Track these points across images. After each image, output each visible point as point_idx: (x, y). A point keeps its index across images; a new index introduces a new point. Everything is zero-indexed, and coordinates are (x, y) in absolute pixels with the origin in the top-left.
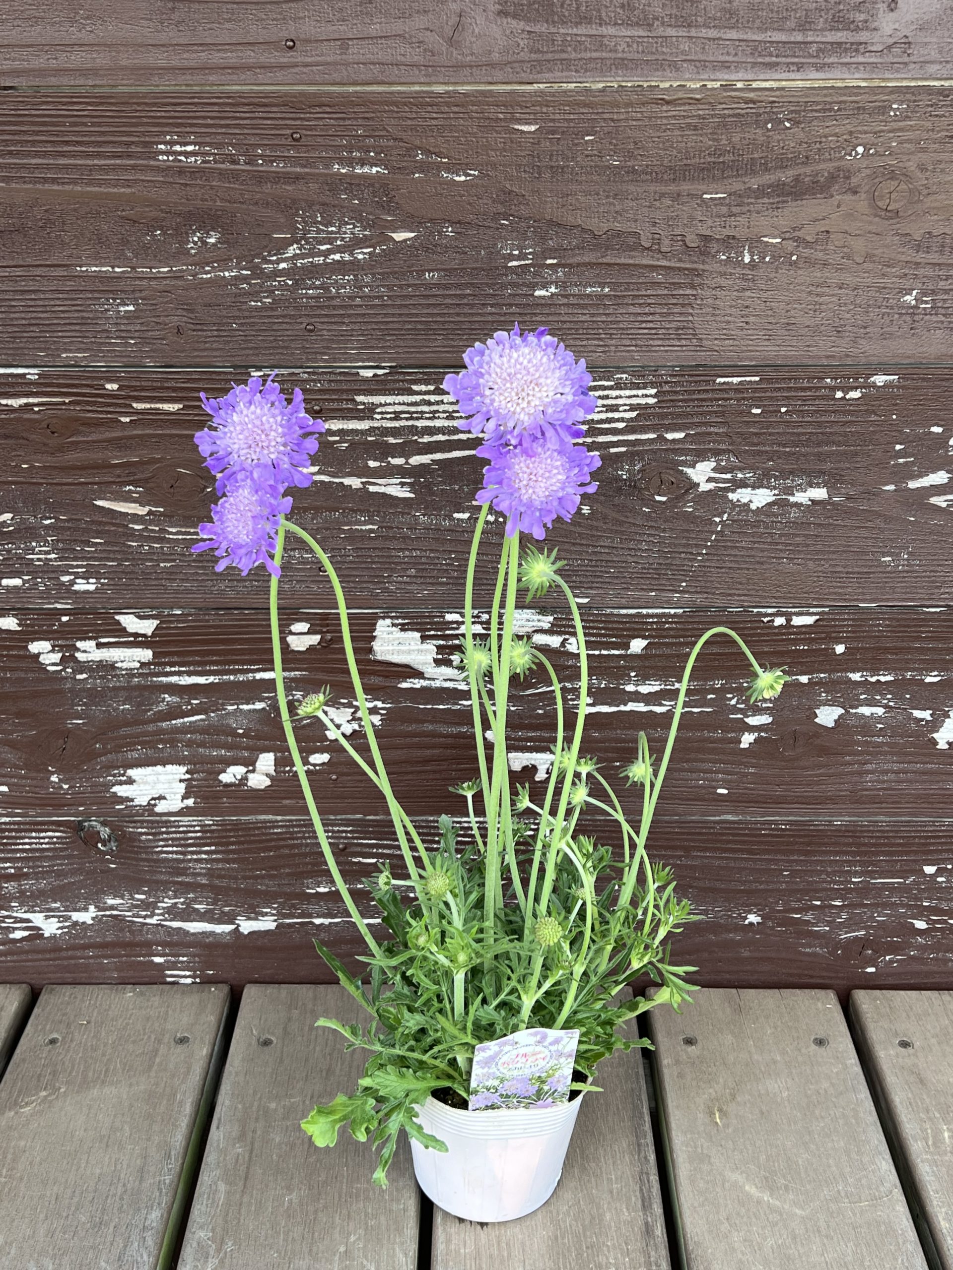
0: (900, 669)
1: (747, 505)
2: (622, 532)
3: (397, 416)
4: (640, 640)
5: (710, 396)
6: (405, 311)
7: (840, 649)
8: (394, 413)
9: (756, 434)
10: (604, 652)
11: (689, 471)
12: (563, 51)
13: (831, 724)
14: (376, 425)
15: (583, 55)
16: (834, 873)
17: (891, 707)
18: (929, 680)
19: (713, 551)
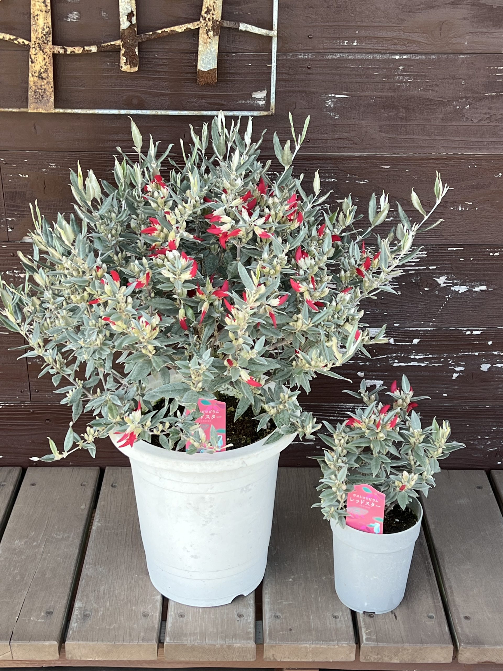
1: (458, 291)
2: (412, 301)
4: (417, 339)
5: (446, 254)
7: (490, 343)
9: (461, 267)
10: (403, 344)
11: (437, 279)
12: (400, 143)
13: (487, 370)
15: (407, 145)
16: (486, 425)
19: (445, 308)
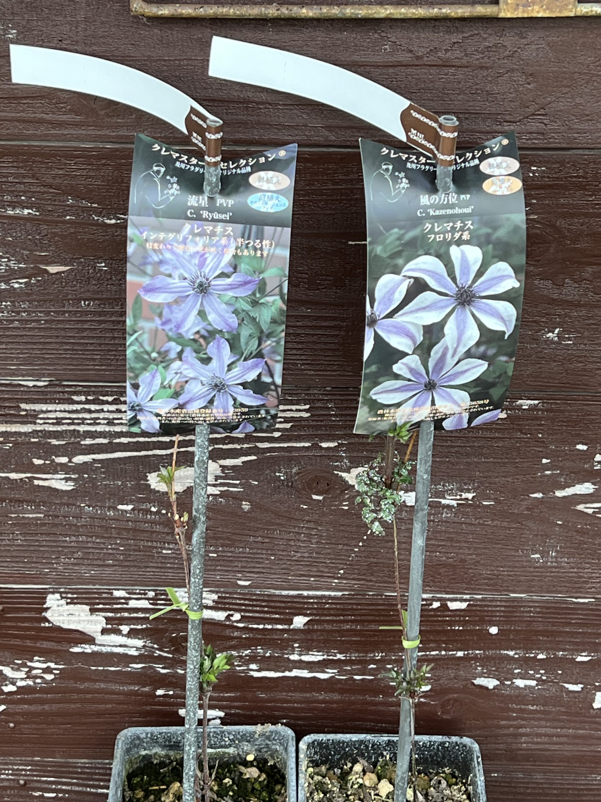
0: (552, 649)
2: (283, 526)
3: (59, 422)
4: (301, 617)
6: (62, 333)
7: (494, 630)
8: (56, 418)
10: (270, 627)
11: (344, 475)
14: (38, 429)
17: (544, 681)
18: (579, 659)
